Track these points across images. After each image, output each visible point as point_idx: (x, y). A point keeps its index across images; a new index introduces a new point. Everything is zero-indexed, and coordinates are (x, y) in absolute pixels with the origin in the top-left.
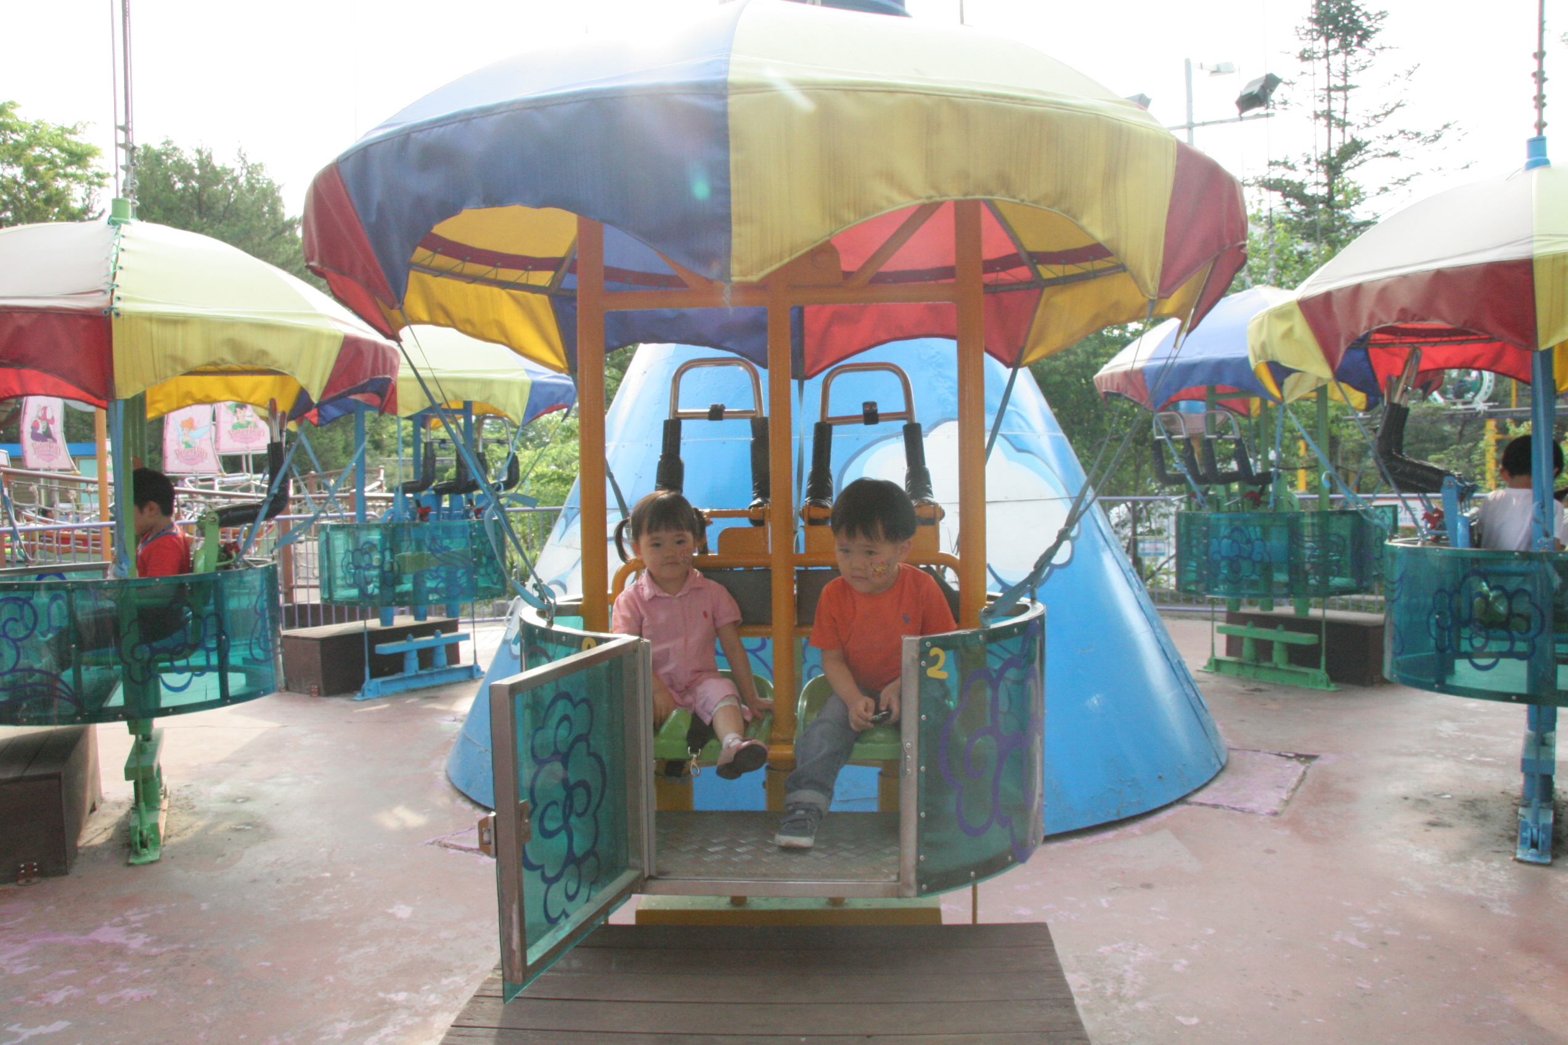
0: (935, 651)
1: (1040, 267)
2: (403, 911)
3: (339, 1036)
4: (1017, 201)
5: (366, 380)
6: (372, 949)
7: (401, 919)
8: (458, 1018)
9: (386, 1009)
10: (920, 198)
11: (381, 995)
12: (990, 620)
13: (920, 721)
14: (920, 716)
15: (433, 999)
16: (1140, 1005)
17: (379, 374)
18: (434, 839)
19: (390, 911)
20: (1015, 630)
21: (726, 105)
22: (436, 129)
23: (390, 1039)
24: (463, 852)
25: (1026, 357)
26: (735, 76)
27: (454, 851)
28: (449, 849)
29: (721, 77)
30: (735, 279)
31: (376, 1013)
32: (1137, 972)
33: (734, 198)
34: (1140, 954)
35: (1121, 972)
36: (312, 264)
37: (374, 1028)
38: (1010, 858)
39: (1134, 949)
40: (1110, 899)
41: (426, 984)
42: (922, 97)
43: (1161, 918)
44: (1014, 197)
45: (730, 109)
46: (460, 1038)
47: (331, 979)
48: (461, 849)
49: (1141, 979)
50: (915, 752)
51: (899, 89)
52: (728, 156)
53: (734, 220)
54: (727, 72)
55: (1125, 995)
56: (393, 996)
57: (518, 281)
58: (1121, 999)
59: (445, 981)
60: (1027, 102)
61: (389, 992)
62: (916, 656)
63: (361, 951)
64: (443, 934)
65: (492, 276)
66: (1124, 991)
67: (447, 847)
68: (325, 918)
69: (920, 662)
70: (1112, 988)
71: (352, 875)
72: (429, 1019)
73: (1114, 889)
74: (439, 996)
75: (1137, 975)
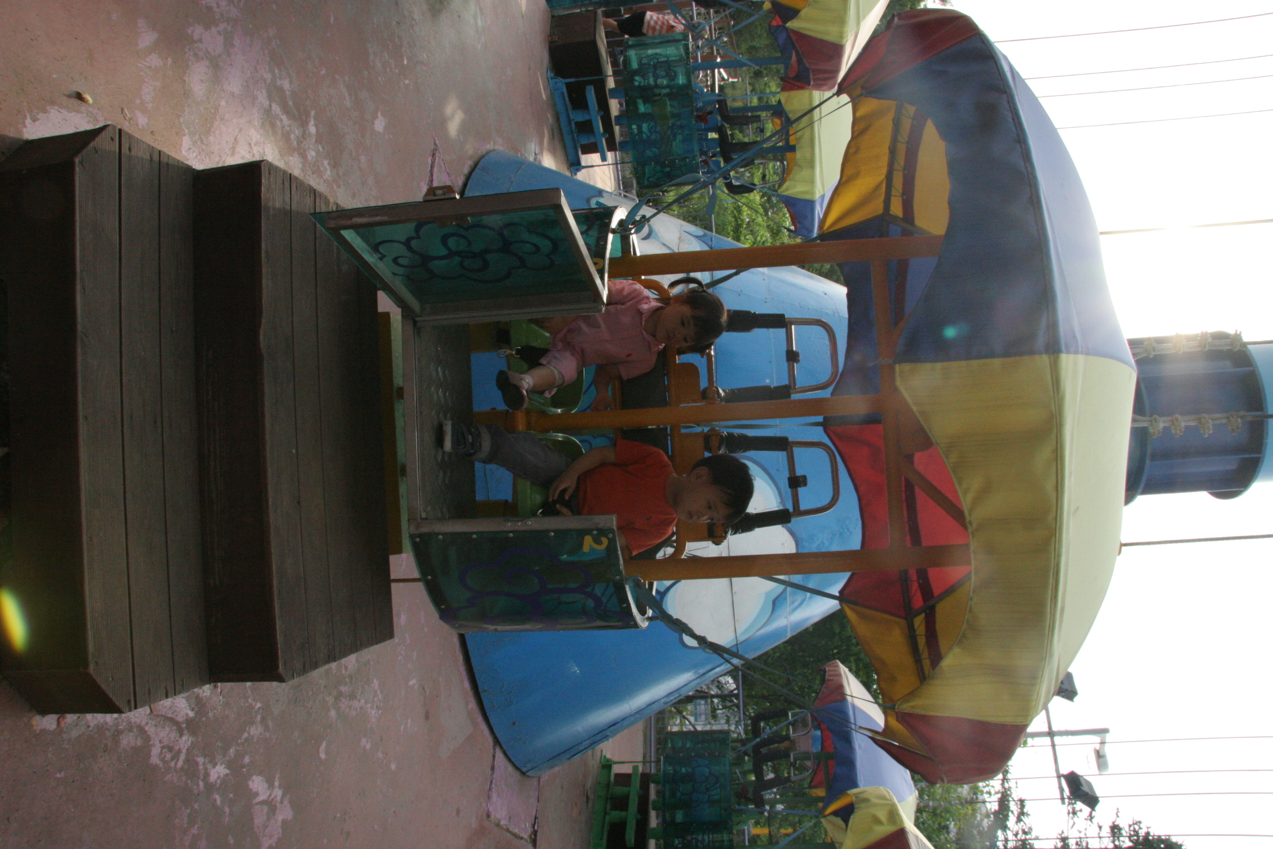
0: (605, 541)
1: (923, 615)
2: (380, 125)
3: (279, 83)
4: (971, 594)
5: (807, 65)
6: (348, 103)
7: (373, 124)
8: (296, 178)
9: (302, 118)
10: (970, 515)
11: (313, 113)
12: (632, 584)
13: (548, 531)
14: (553, 531)
15: (312, 154)
16: (333, 713)
17: (814, 75)
18: (439, 145)
19: (379, 114)
20: (625, 605)
21: (1040, 353)
22: (1010, 115)
23: (278, 123)
24: (430, 169)
25: (849, 607)
26: (1067, 361)
27: (430, 163)
28: (431, 157)
29: (1063, 348)
30: (897, 367)
31: (298, 110)
32: (359, 710)
33: (963, 363)
34: (373, 712)
35: (359, 697)
36: (896, 19)
37: (286, 110)
38: (443, 607)
39: (377, 707)
40: (416, 687)
41: (323, 148)
42: (1054, 514)
44: (974, 592)
45: (1037, 357)
46: (282, 182)
47: (323, 72)
48: (432, 167)
49: (354, 713)
50: (523, 528)
51: (1059, 494)
52: (998, 357)
53: (946, 364)
54: (1068, 352)
55: (340, 701)
56: (312, 122)
57: (893, 188)
58: (337, 698)
59: (326, 163)
60: (1053, 600)
61: (315, 119)
62: (600, 527)
63: (346, 95)
64: (363, 159)
65: (896, 166)
66: (343, 700)
67: (433, 156)
68: (371, 63)
69: (596, 530)
70: (346, 691)
71: (407, 82)
72: (296, 155)
73: (424, 690)
74: (314, 159)
75: (357, 710)
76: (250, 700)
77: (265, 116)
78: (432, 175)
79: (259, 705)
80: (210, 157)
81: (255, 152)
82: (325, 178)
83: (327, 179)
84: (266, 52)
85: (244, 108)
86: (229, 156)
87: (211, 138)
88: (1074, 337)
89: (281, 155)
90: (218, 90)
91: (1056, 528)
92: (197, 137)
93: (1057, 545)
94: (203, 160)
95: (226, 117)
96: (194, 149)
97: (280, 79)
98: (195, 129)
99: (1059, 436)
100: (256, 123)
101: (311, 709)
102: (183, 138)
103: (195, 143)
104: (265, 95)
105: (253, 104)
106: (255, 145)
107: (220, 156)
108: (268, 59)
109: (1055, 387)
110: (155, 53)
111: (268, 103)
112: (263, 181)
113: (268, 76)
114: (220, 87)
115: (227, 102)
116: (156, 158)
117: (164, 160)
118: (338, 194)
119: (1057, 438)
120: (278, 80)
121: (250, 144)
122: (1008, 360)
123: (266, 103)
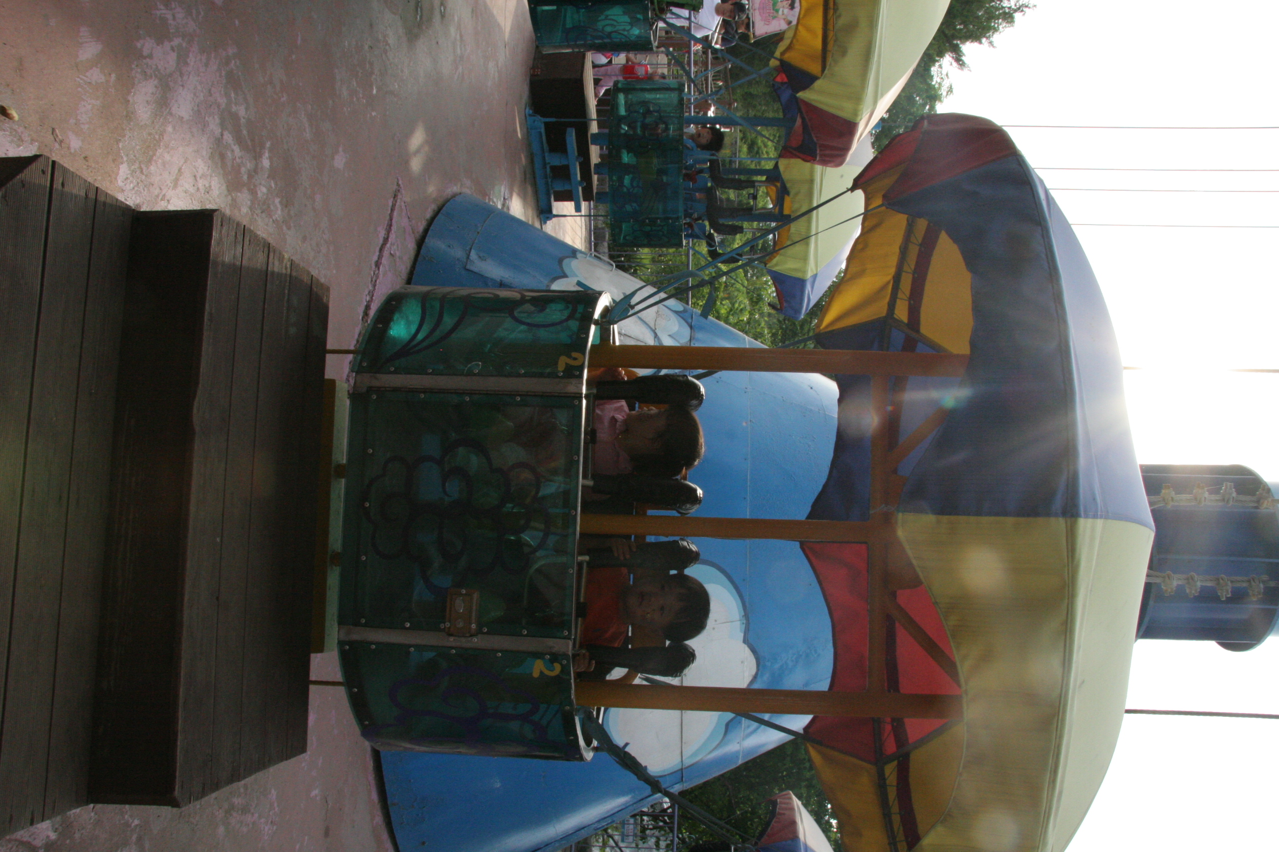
0: (558, 668)
1: (895, 763)
2: (340, 161)
3: (234, 109)
4: (961, 769)
5: (815, 139)
6: (308, 135)
7: (333, 159)
9: (254, 149)
11: (268, 144)
12: (581, 715)
13: (495, 650)
14: (501, 651)
15: (262, 191)
16: (221, 830)
17: (821, 150)
18: (402, 186)
19: (341, 149)
20: (572, 738)
21: (1056, 515)
22: (1044, 250)
23: (229, 154)
24: (389, 212)
25: (813, 747)
26: (1084, 525)
27: (390, 204)
28: (392, 199)
29: (1082, 512)
30: (900, 516)
31: (253, 140)
32: (251, 826)
33: (972, 519)
34: (267, 828)
35: (252, 811)
37: (239, 140)
39: (272, 822)
40: (318, 798)
41: (276, 184)
43: (297, 847)
45: (1053, 520)
46: (234, 234)
47: (284, 99)
48: (392, 210)
49: (245, 829)
50: (469, 645)
52: (1011, 516)
53: (953, 518)
54: (1087, 517)
55: (231, 815)
56: (267, 155)
57: (900, 292)
58: (228, 812)
59: (277, 201)
60: (1051, 784)
61: (270, 151)
62: (554, 651)
63: (307, 125)
64: (318, 198)
65: (906, 268)
66: (235, 814)
67: (394, 198)
68: (338, 92)
69: (549, 655)
70: (239, 804)
71: (374, 114)
72: (245, 190)
73: (327, 802)
74: (265, 197)
75: (249, 825)
76: (126, 817)
77: (215, 146)
78: (391, 219)
79: (136, 822)
80: (149, 190)
81: (200, 185)
82: (274, 218)
83: (276, 220)
84: (224, 73)
85: (193, 136)
86: (171, 188)
87: (153, 168)
88: (1094, 499)
89: (228, 191)
90: (165, 114)
91: (1059, 707)
92: (136, 166)
93: (1059, 724)
94: (141, 193)
95: (171, 145)
96: (131, 179)
97: (236, 104)
98: (135, 156)
99: (1070, 606)
100: (204, 153)
101: (196, 825)
102: (121, 167)
103: (134, 171)
104: (218, 121)
105: (203, 131)
106: (201, 178)
107: (161, 189)
108: (224, 81)
109: (1070, 554)
110: (97, 68)
111: (220, 131)
112: (214, 234)
113: (223, 101)
114: (168, 110)
115: (174, 128)
116: (92, 195)
117: (101, 198)
118: (287, 237)
119: (1068, 608)
120: (233, 106)
121: (195, 176)
122: (1022, 520)
123: (218, 131)
